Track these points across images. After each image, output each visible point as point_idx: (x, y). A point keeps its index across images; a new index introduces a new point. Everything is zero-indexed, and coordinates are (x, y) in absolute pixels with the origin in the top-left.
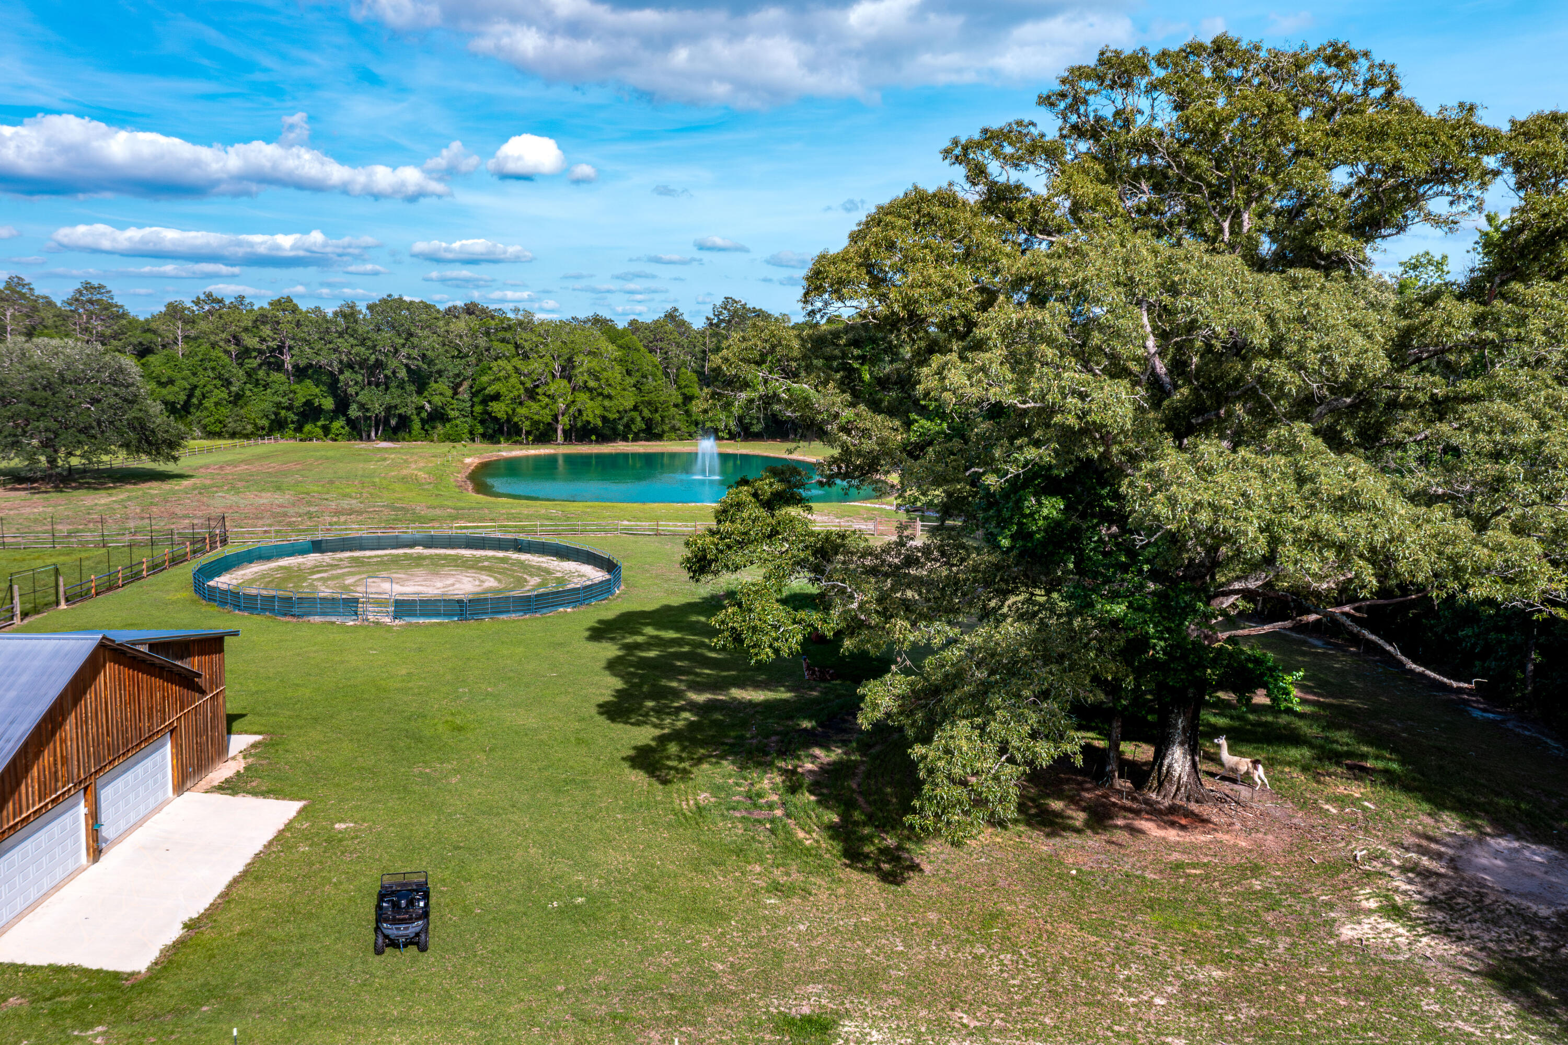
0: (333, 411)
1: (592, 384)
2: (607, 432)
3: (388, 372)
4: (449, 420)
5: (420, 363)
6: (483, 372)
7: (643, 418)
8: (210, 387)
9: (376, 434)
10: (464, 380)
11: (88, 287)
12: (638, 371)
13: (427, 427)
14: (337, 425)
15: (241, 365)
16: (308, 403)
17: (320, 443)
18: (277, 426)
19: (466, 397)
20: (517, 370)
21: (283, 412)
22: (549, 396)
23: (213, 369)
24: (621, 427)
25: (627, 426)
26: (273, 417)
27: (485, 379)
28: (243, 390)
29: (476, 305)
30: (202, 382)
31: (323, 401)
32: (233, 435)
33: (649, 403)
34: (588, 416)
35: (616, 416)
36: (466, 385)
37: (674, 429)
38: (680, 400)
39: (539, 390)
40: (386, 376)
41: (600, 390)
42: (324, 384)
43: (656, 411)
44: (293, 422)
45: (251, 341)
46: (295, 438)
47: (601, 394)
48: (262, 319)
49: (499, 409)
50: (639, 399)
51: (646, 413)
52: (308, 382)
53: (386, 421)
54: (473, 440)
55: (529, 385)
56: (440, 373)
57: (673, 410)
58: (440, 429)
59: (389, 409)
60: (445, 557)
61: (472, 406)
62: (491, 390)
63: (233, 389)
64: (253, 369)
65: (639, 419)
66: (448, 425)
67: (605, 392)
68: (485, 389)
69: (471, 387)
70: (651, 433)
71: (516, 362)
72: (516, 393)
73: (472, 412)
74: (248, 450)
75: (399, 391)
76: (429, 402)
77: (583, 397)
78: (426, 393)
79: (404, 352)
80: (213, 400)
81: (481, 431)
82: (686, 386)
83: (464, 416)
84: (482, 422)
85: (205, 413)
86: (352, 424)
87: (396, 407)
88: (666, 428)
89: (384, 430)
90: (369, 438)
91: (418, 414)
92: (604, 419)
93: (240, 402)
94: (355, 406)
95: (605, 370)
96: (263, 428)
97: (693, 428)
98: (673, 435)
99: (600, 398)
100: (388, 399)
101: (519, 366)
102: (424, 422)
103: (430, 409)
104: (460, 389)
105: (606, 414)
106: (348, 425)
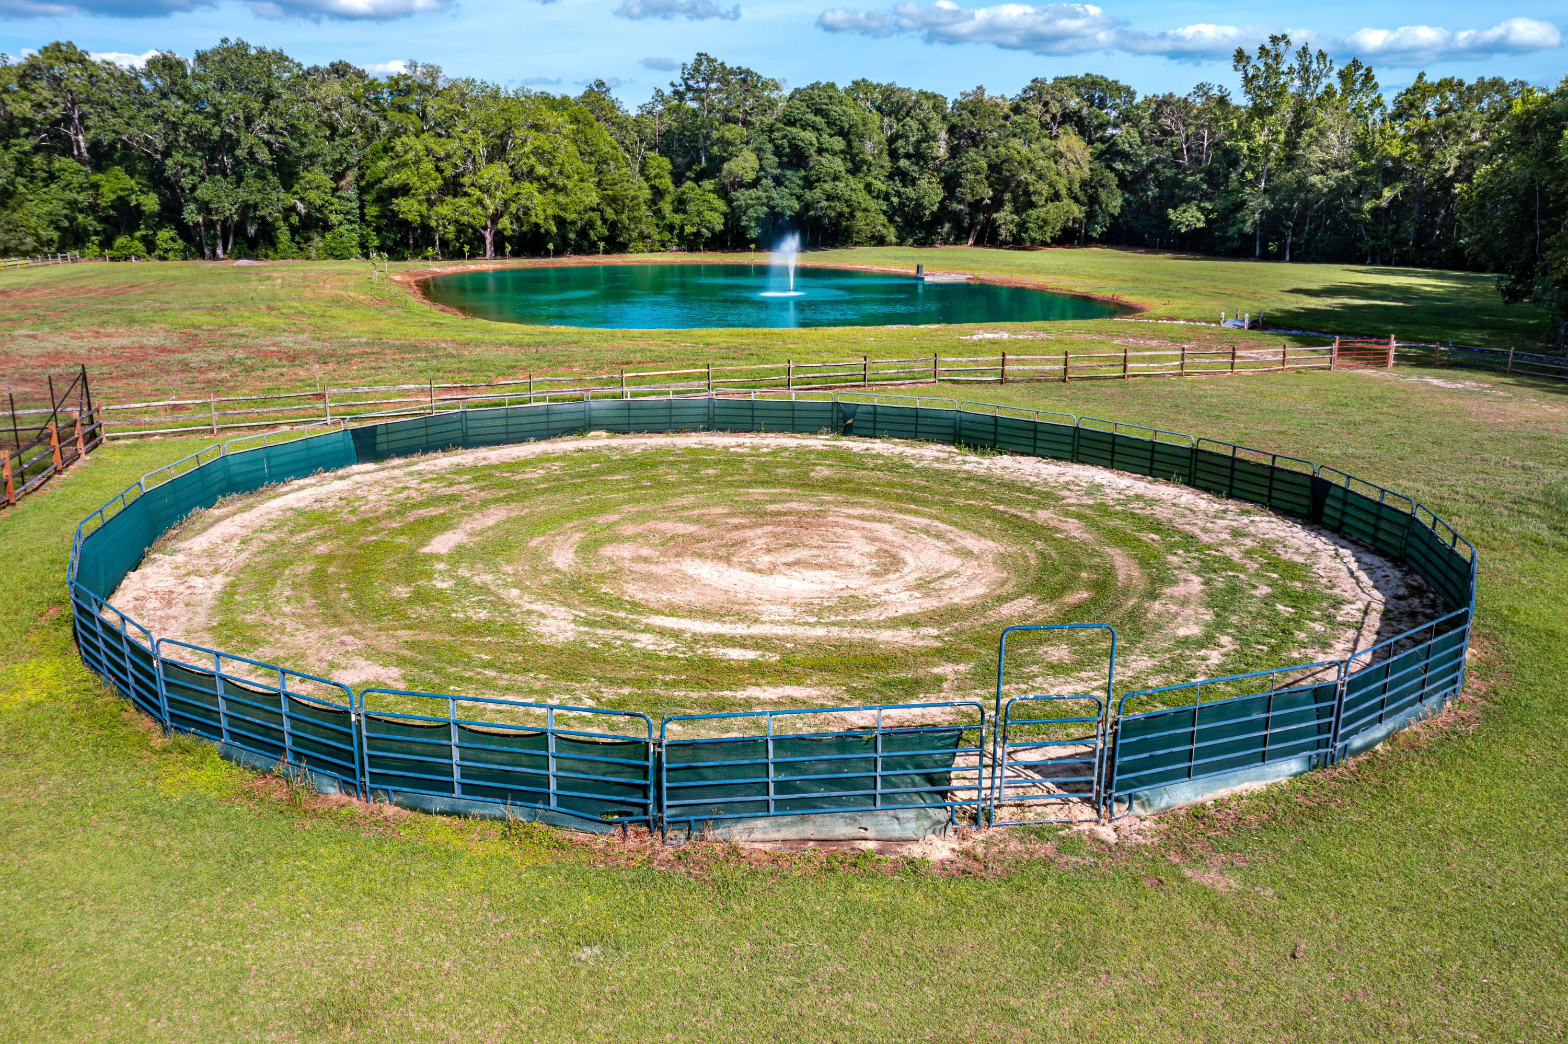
0: (159, 215)
1: (541, 170)
3: (240, 153)
4: (329, 228)
5: (288, 140)
6: (376, 157)
7: (605, 222)
9: (225, 248)
10: (348, 168)
12: (595, 154)
13: (297, 239)
14: (164, 235)
16: (121, 203)
17: (142, 264)
18: (71, 239)
19: (352, 193)
20: (429, 151)
21: (80, 217)
22: (480, 188)
24: (574, 236)
25: (583, 235)
26: (66, 224)
27: (383, 164)
28: (12, 183)
29: (348, 66)
31: (142, 198)
33: (613, 199)
34: (537, 216)
35: (572, 217)
36: (351, 176)
37: (643, 237)
38: (649, 195)
39: (465, 180)
40: (238, 162)
41: (551, 180)
42: (142, 174)
43: (622, 210)
44: (96, 233)
45: (20, 108)
46: (101, 256)
47: (553, 186)
48: (32, 73)
49: (409, 208)
50: (601, 194)
51: (609, 214)
52: (117, 169)
53: (240, 228)
54: (366, 256)
55: (449, 172)
56: (312, 157)
57: (642, 210)
58: (317, 241)
59: (246, 208)
61: (362, 207)
62: (395, 179)
64: (25, 153)
65: (600, 222)
66: (328, 236)
67: (559, 183)
68: (380, 181)
69: (359, 180)
70: (614, 242)
71: (428, 140)
72: (432, 185)
73: (362, 216)
74: (35, 271)
75: (259, 184)
76: (302, 199)
77: (529, 189)
78: (296, 187)
79: (262, 123)
81: (376, 243)
82: (655, 177)
83: (351, 222)
84: (378, 230)
86: (188, 234)
87: (255, 206)
88: (634, 235)
89: (235, 243)
90: (214, 256)
91: (286, 219)
92: (558, 221)
94: (191, 206)
95: (557, 150)
96: (50, 242)
97: (667, 236)
98: (642, 245)
99: (552, 191)
100: (242, 194)
101: (432, 146)
102: (294, 230)
103: (303, 211)
104: (343, 183)
105: (562, 213)
106: (180, 235)
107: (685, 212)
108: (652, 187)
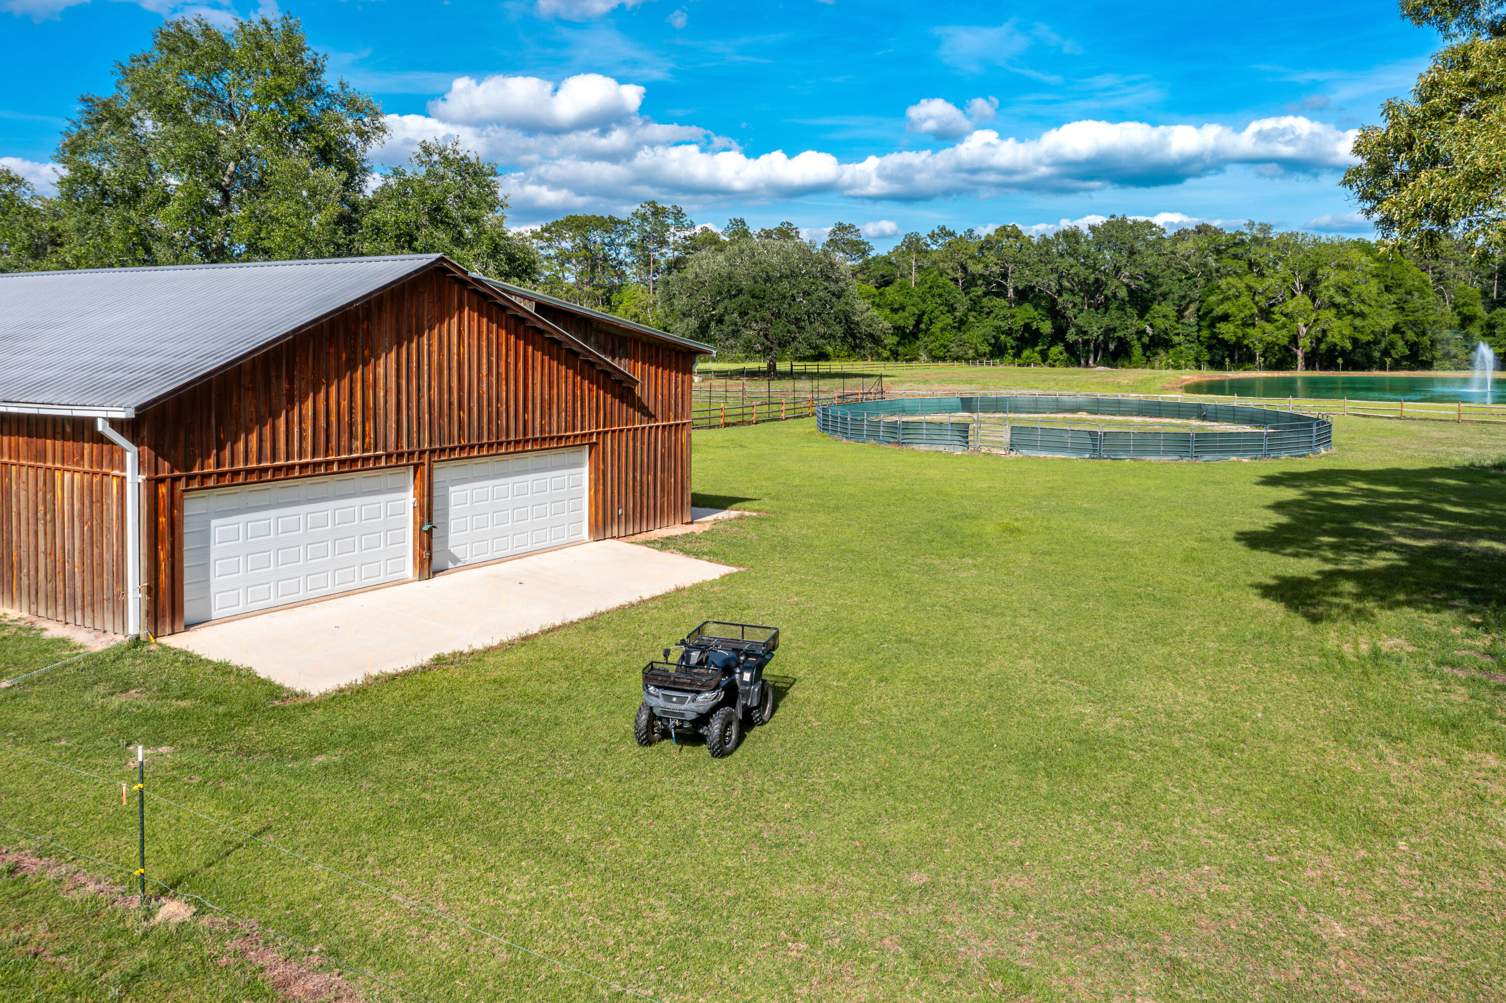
0: (1052, 336)
1: (1339, 299)
2: (1358, 357)
3: (1108, 292)
4: (1173, 346)
5: (1144, 284)
6: (1211, 292)
7: (1406, 342)
8: (937, 313)
9: (1095, 360)
10: (1191, 302)
11: (841, 228)
12: (1400, 286)
13: (1148, 354)
14: (1056, 350)
15: (967, 294)
16: (1027, 327)
17: (1037, 369)
18: (997, 352)
19: (1193, 320)
20: (1249, 288)
21: (1003, 337)
22: (1286, 315)
23: (940, 296)
24: (1377, 354)
25: (1386, 353)
26: (993, 341)
27: (1213, 298)
28: (966, 315)
30: (930, 309)
31: (1041, 324)
32: (957, 359)
33: (1415, 324)
34: (1334, 337)
35: (1371, 338)
36: (1193, 308)
37: (1447, 356)
38: (1457, 320)
39: (1275, 309)
40: (1106, 297)
41: (1349, 307)
42: (1043, 308)
43: (1424, 333)
44: (1012, 348)
45: (975, 268)
46: (1013, 363)
47: (1351, 312)
48: (987, 245)
49: (1227, 330)
50: (1401, 318)
51: (1410, 335)
52: (1027, 306)
53: (1105, 346)
54: (1199, 368)
55: (1263, 303)
56: (1165, 296)
57: (1447, 333)
58: (1162, 356)
59: (1108, 331)
61: (1199, 331)
62: (1219, 310)
63: (957, 314)
64: (978, 297)
65: (1401, 343)
66: (1171, 352)
67: (1357, 309)
68: (1212, 310)
69: (1198, 310)
70: (1416, 359)
71: (1250, 279)
72: (1247, 312)
73: (1199, 337)
75: (1119, 314)
76: (1151, 326)
77: (1330, 314)
78: (1148, 316)
79: (1126, 271)
80: (940, 325)
81: (1207, 358)
82: (1465, 304)
83: (1190, 342)
84: (1210, 348)
85: (932, 338)
86: (1070, 348)
87: (1114, 330)
88: (1438, 354)
89: (1103, 356)
90: (1087, 365)
91: (1139, 339)
92: (1355, 341)
93: (964, 328)
94: (1073, 330)
95: (1357, 283)
96: (983, 353)
98: (1447, 364)
99: (1350, 317)
100: (1106, 321)
101: (1252, 284)
102: (1145, 348)
103: (1151, 333)
104: (1187, 313)
105: (1357, 335)
106: (1067, 350)
107: (1494, 335)
108: (1459, 313)
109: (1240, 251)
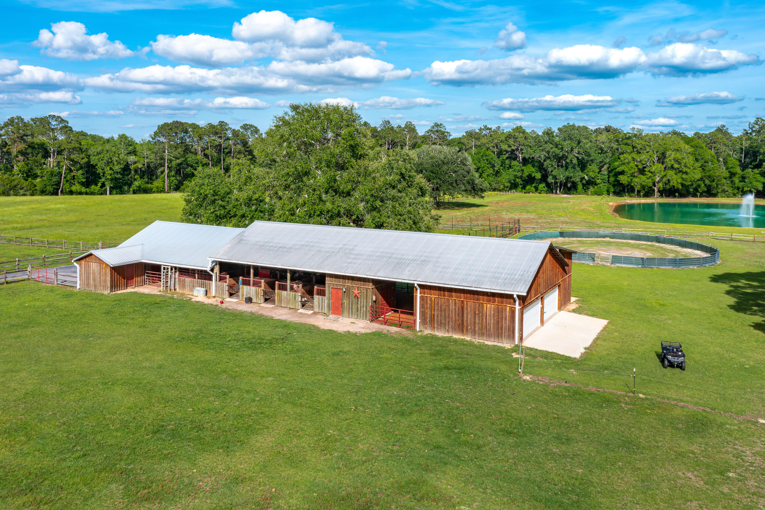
0: (541, 179)
1: (676, 166)
2: (684, 192)
3: (568, 161)
4: (596, 184)
5: (584, 156)
6: (615, 160)
7: (705, 185)
8: (485, 168)
9: (560, 190)
10: (605, 164)
11: (437, 125)
12: (702, 159)
13: (585, 188)
14: (541, 186)
15: (499, 158)
16: (529, 176)
17: (533, 195)
18: (513, 186)
19: (606, 173)
20: (634, 159)
21: (517, 180)
22: (651, 172)
23: (487, 160)
24: (691, 190)
25: (696, 190)
26: (513, 182)
27: (616, 164)
28: (499, 169)
29: (611, 127)
30: (482, 166)
31: (536, 174)
32: (494, 190)
33: (709, 177)
34: (674, 183)
35: (690, 183)
36: (606, 167)
37: (724, 191)
38: (728, 175)
39: (646, 169)
40: (567, 163)
41: (681, 169)
42: (537, 167)
43: (713, 181)
44: (521, 184)
45: (504, 147)
46: (521, 192)
47: (681, 171)
48: (509, 136)
49: (624, 179)
50: (703, 174)
51: (707, 182)
52: (530, 166)
53: (566, 184)
54: (609, 195)
55: (641, 167)
56: (592, 161)
57: (724, 181)
58: (591, 189)
59: (568, 178)
60: (622, 243)
61: (609, 178)
62: (620, 169)
63: (496, 169)
64: (504, 160)
65: (703, 185)
66: (596, 187)
67: (684, 170)
68: (616, 169)
69: (608, 168)
70: (709, 193)
71: (634, 155)
72: (633, 171)
73: (609, 180)
74: (504, 196)
75: (573, 170)
76: (587, 175)
77: (671, 173)
78: (586, 171)
79: (576, 150)
80: (487, 174)
81: (613, 190)
82: (731, 168)
83: (604, 183)
84: (614, 186)
85: (483, 179)
86: (549, 186)
87: (571, 178)
88: (720, 191)
89: (564, 189)
90: (556, 193)
91: (581, 181)
92: (682, 184)
93: (498, 175)
94: (551, 177)
95: (683, 158)
96: (507, 187)
97: (736, 191)
98: (723, 195)
99: (681, 174)
100: (567, 174)
101: (635, 157)
102: (584, 185)
103: (587, 179)
104: (603, 169)
105: (684, 182)
106: (546, 186)
107: (745, 182)
108: (729, 172)
109: (629, 141)
